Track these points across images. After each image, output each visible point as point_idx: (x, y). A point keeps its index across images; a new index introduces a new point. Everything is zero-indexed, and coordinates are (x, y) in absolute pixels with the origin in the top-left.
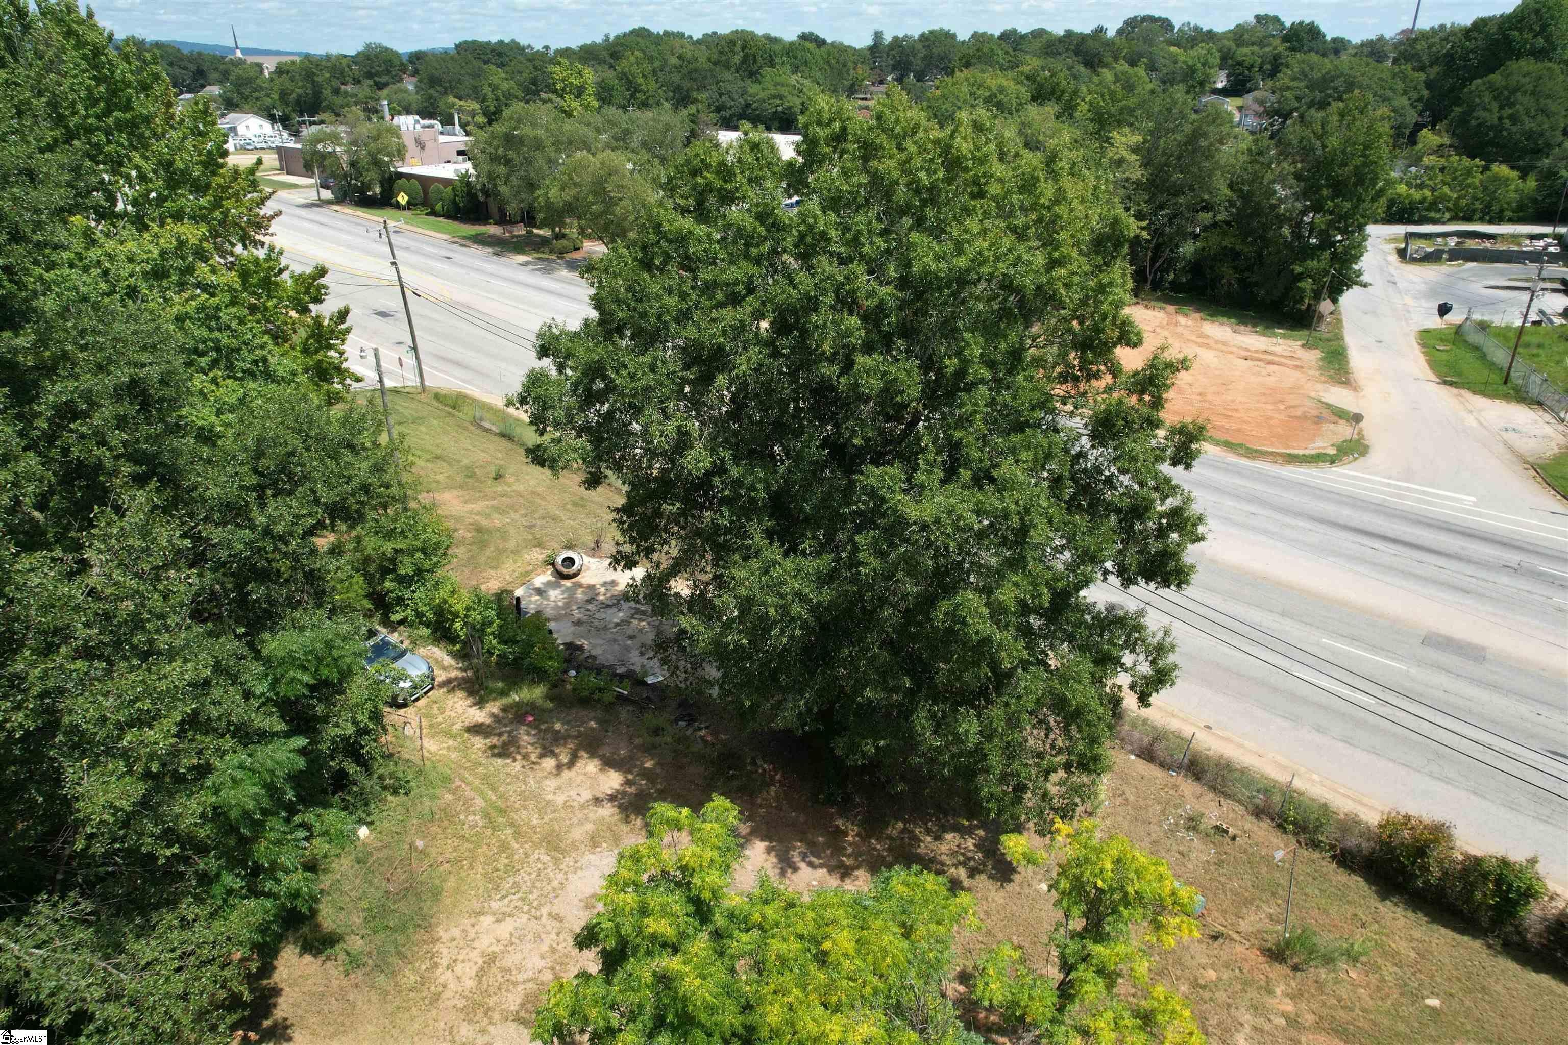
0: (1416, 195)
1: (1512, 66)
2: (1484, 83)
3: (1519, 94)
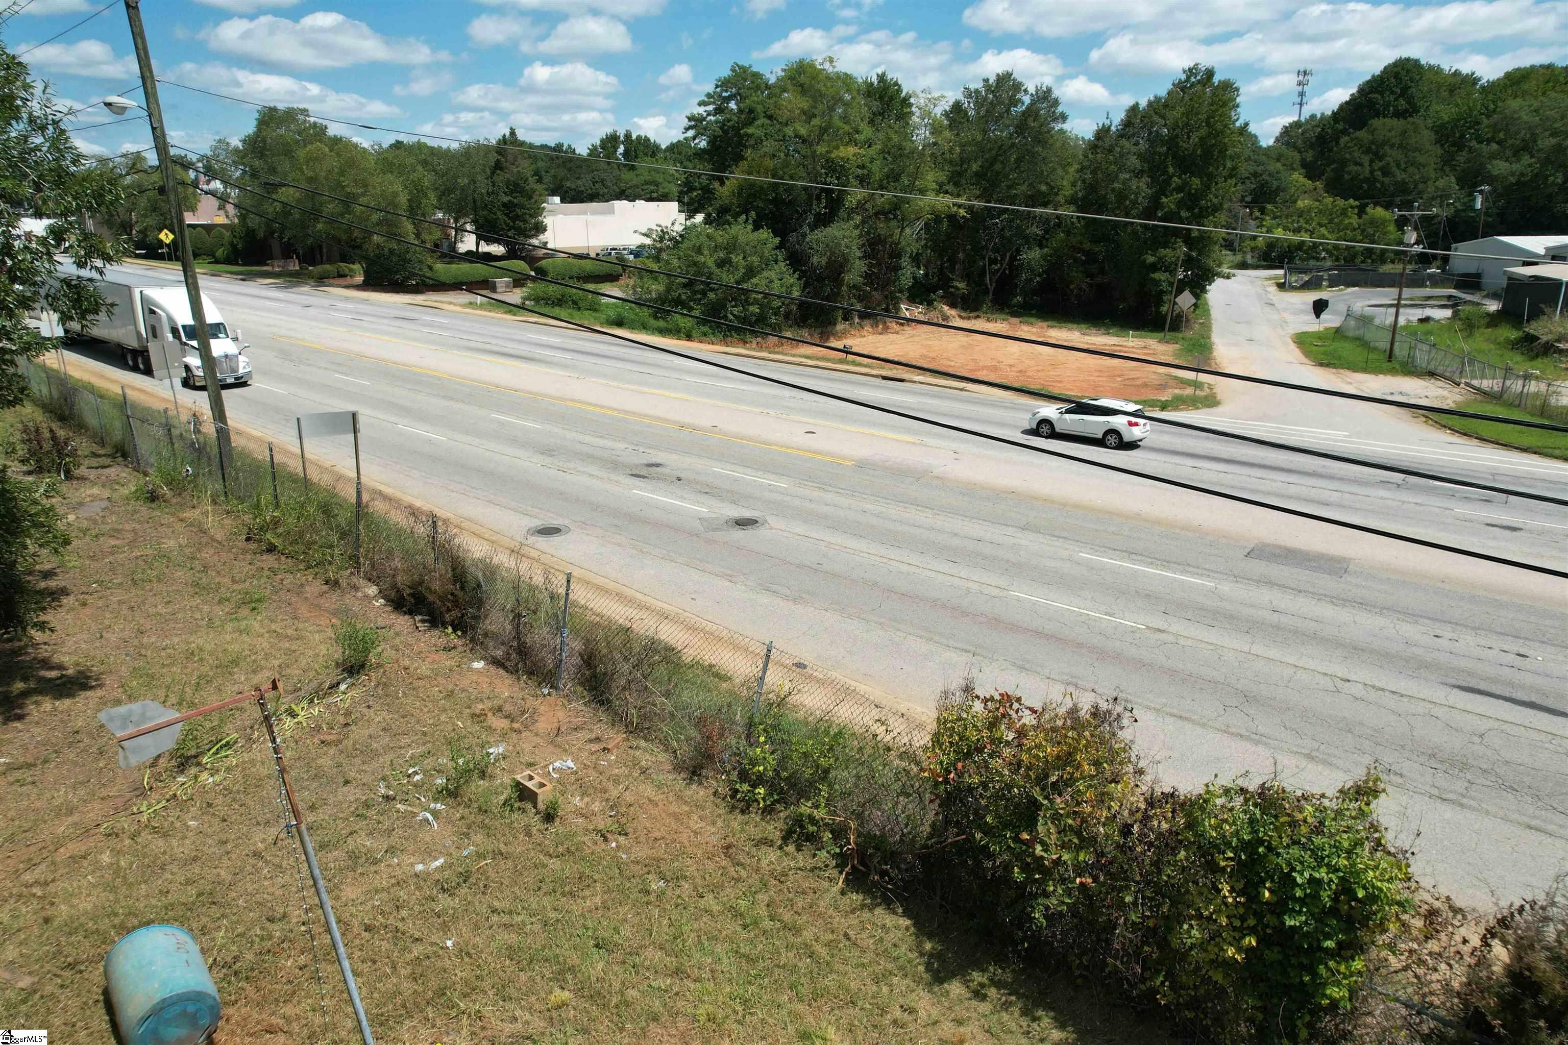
1: (1376, 123)
2: (1352, 140)
3: (1387, 148)
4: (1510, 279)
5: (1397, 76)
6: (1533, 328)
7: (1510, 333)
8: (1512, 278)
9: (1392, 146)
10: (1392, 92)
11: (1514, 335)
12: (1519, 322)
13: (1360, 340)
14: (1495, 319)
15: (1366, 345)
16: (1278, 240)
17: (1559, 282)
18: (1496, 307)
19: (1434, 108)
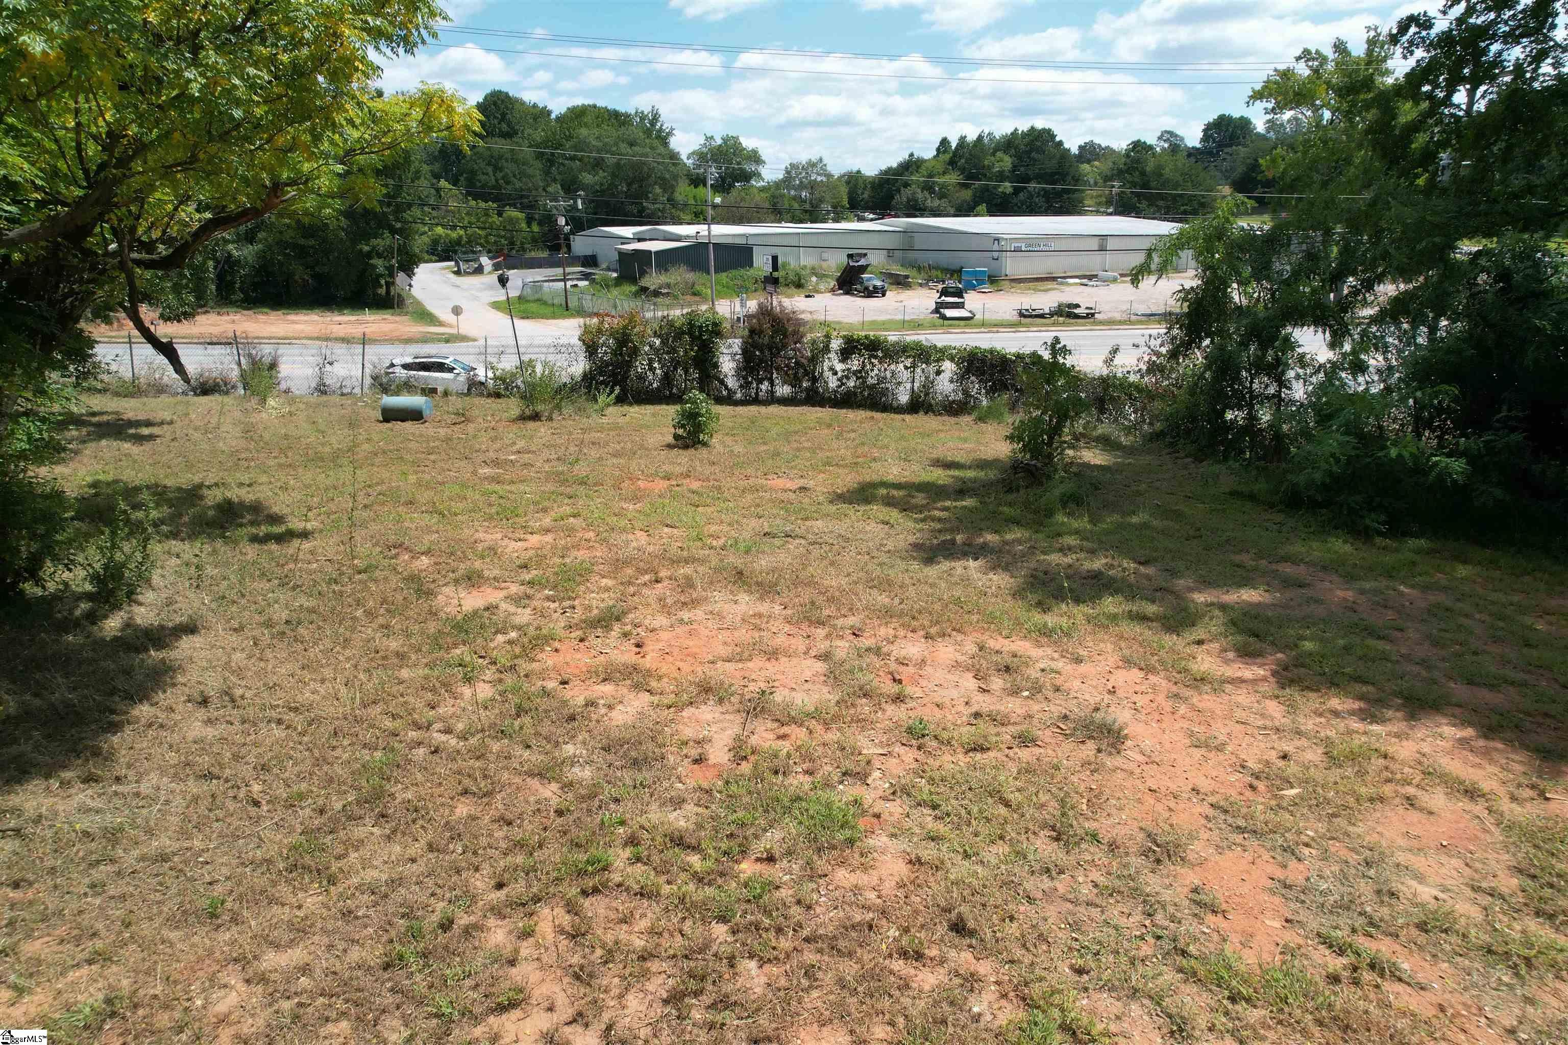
0: (454, 235)
2: (475, 154)
4: (619, 253)
5: (495, 104)
6: (644, 283)
7: (630, 288)
8: (621, 254)
9: (507, 160)
10: (495, 117)
11: (634, 289)
12: (633, 280)
13: (538, 300)
14: (618, 282)
15: (545, 303)
16: (440, 236)
17: (650, 252)
18: (615, 275)
19: (528, 131)
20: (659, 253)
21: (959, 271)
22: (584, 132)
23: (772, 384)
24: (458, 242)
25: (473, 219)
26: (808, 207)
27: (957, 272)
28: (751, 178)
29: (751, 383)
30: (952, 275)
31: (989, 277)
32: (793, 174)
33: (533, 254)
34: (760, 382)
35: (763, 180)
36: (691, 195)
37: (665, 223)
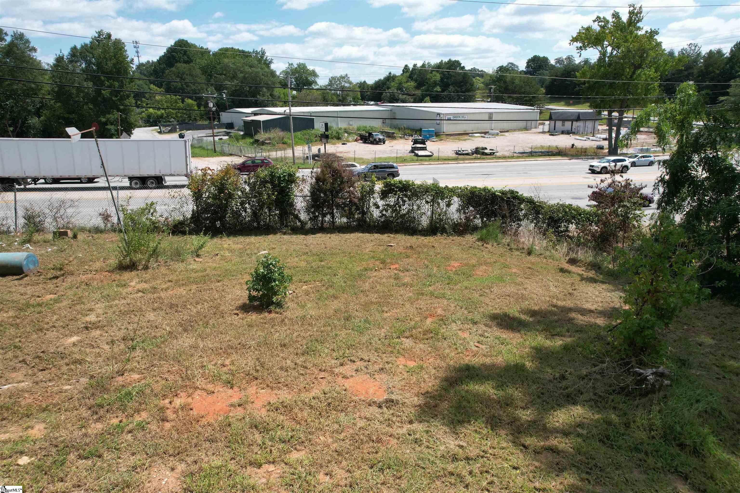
0: (159, 113)
1: (178, 65)
2: (170, 72)
3: (185, 75)
4: (244, 122)
5: (180, 46)
6: (257, 137)
7: (250, 140)
8: (246, 122)
9: (187, 75)
10: (181, 53)
11: (252, 140)
12: (251, 136)
13: (200, 147)
14: (243, 137)
15: (204, 149)
16: (151, 113)
17: (260, 121)
18: (242, 133)
19: (198, 60)
20: (265, 122)
21: (420, 130)
22: (226, 60)
23: (333, 217)
24: (162, 116)
25: (169, 105)
26: (341, 98)
27: (419, 131)
28: (312, 84)
29: (318, 216)
30: (416, 132)
31: (436, 133)
32: (333, 82)
33: (200, 123)
34: (324, 215)
35: (318, 85)
36: (282, 93)
37: (269, 107)
